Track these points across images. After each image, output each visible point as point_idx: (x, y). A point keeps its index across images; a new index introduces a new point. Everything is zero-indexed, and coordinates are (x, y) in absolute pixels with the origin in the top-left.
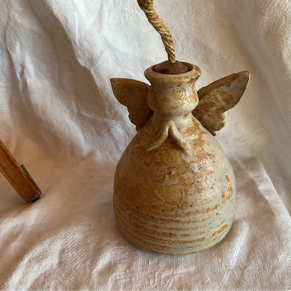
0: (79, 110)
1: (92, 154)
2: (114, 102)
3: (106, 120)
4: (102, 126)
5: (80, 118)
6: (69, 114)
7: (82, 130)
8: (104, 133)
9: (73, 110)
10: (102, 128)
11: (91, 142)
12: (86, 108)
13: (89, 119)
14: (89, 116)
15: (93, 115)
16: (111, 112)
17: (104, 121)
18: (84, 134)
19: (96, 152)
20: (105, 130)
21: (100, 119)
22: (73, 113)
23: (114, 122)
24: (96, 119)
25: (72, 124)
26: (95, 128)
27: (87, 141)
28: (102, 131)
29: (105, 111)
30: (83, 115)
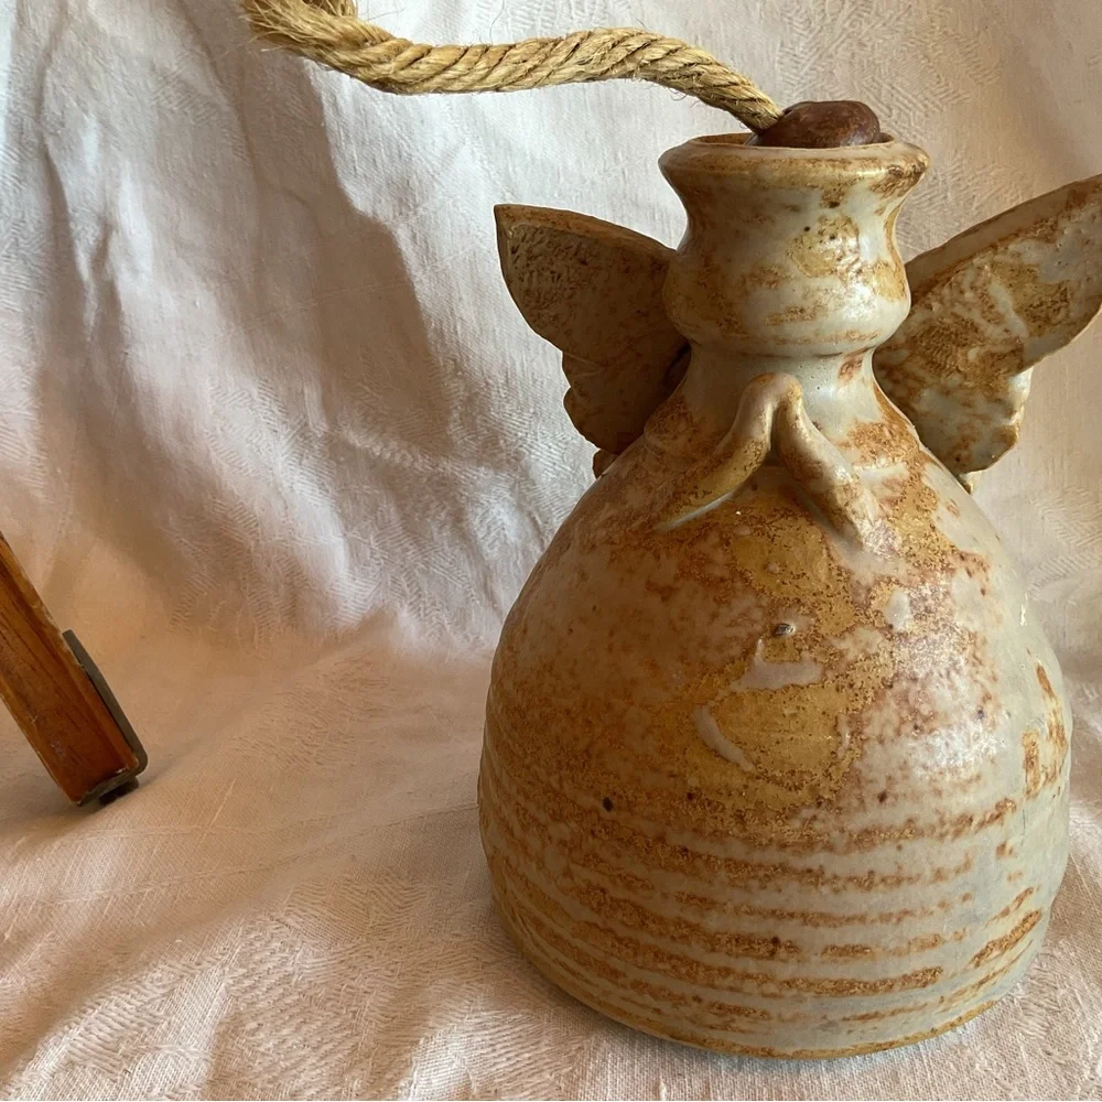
0: (333, 423)
1: (377, 621)
2: (487, 384)
3: (448, 466)
4: (427, 497)
5: (336, 458)
6: (289, 441)
7: (343, 516)
8: (434, 528)
9: (306, 424)
10: (427, 508)
11: (377, 568)
12: (366, 415)
13: (374, 464)
14: (377, 450)
15: (393, 444)
16: (471, 428)
17: (441, 470)
18: (350, 535)
19: (396, 614)
20: (443, 515)
21: (422, 464)
22: (305, 439)
23: (483, 474)
24: (407, 464)
25: (298, 487)
26: (400, 507)
27: (362, 566)
28: (429, 520)
29: (447, 423)
30: (352, 448)
